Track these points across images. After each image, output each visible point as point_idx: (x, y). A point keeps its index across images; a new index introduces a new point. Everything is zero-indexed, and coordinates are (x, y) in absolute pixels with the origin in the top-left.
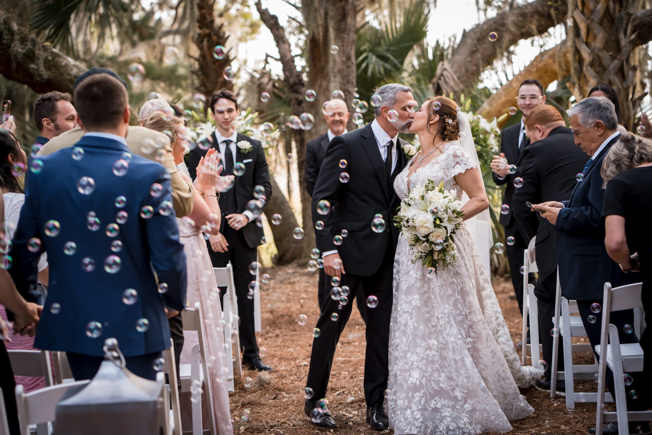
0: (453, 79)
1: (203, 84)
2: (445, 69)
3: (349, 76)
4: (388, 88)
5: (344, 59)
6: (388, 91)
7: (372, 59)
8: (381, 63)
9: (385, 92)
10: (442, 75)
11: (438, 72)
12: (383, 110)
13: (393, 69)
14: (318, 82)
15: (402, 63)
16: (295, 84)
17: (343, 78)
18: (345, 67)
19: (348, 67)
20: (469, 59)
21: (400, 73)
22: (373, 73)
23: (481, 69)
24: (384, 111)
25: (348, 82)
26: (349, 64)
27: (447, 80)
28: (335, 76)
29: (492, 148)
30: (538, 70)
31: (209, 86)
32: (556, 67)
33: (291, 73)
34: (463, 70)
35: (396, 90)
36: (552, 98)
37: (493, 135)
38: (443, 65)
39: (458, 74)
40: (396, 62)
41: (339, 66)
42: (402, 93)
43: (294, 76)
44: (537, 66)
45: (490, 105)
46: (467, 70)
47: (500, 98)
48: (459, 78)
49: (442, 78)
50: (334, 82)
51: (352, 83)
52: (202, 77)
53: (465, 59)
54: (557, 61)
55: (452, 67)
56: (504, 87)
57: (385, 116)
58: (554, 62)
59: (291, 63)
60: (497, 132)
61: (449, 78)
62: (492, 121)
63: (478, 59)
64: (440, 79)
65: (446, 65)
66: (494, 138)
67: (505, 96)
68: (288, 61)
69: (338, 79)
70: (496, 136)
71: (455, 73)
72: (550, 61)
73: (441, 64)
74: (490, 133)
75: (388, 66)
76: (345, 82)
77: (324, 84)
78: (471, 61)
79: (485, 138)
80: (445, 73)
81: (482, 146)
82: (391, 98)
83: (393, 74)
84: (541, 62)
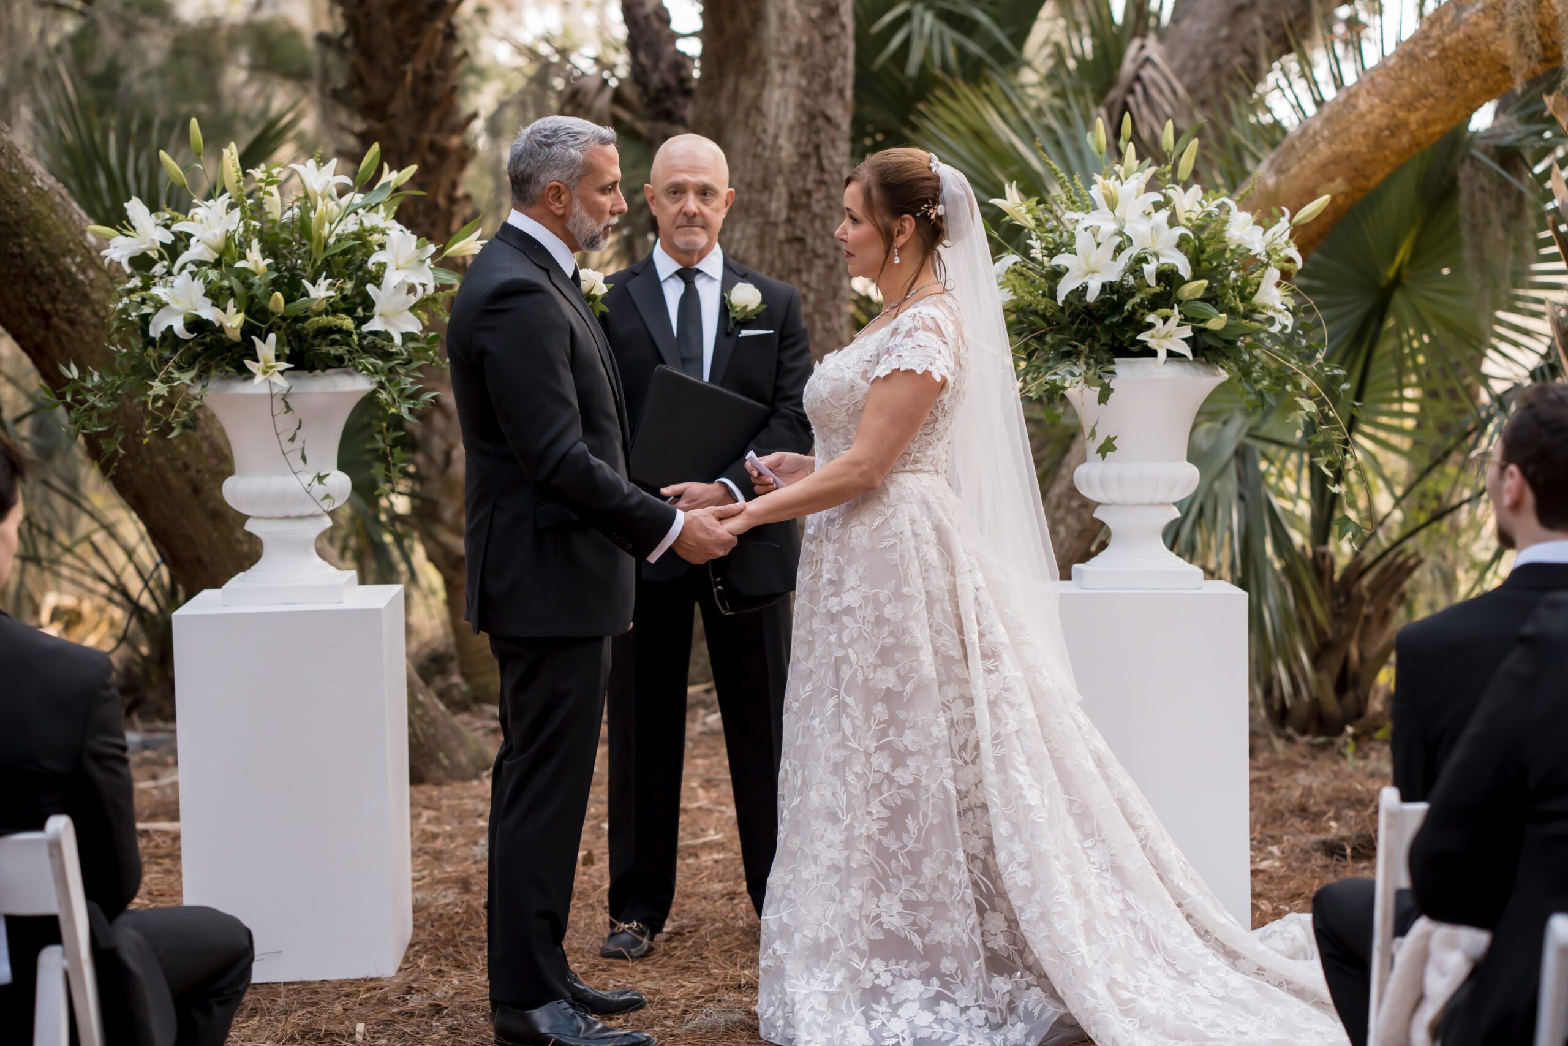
0: (1174, 92)
1: (357, 81)
2: (1148, 60)
3: (830, 67)
5: (815, 12)
7: (922, 21)
8: (950, 34)
10: (1138, 78)
11: (1128, 67)
12: (551, 193)
13: (989, 59)
14: (730, 83)
15: (1020, 38)
16: (666, 89)
17: (809, 73)
18: (818, 39)
19: (827, 39)
20: (1224, 32)
21: (1016, 71)
22: (923, 67)
23: (1264, 64)
24: (554, 196)
25: (827, 87)
26: (835, 29)
27: (1154, 93)
28: (784, 68)
29: (1271, 321)
30: (1444, 56)
31: (376, 84)
32: (1507, 46)
33: (656, 58)
34: (1206, 63)
36: (1485, 151)
37: (1274, 274)
38: (1142, 47)
39: (1187, 78)
40: (1001, 36)
41: (798, 32)
43: (663, 65)
44: (1440, 40)
45: (1280, 170)
46: (1216, 67)
47: (1313, 148)
48: (1190, 90)
49: (1138, 88)
50: (782, 85)
51: (841, 92)
52: (353, 57)
53: (1213, 30)
54: (1510, 22)
55: (1170, 57)
56: (1326, 110)
57: (553, 208)
58: (1501, 28)
59: (656, 25)
60: (1290, 260)
61: (1161, 91)
62: (1274, 221)
63: (1254, 33)
64: (1131, 91)
65: (1153, 48)
66: (1278, 285)
67: (1330, 141)
68: (647, 18)
69: (793, 75)
70: (1285, 275)
71: (1179, 73)
72: (1487, 24)
73: (1136, 43)
74: (1267, 265)
75: (973, 48)
76: (816, 87)
77: (748, 90)
78: (1228, 39)
79: (1246, 283)
80: (1147, 73)
81: (1232, 312)
83: (988, 73)
84: (1455, 26)
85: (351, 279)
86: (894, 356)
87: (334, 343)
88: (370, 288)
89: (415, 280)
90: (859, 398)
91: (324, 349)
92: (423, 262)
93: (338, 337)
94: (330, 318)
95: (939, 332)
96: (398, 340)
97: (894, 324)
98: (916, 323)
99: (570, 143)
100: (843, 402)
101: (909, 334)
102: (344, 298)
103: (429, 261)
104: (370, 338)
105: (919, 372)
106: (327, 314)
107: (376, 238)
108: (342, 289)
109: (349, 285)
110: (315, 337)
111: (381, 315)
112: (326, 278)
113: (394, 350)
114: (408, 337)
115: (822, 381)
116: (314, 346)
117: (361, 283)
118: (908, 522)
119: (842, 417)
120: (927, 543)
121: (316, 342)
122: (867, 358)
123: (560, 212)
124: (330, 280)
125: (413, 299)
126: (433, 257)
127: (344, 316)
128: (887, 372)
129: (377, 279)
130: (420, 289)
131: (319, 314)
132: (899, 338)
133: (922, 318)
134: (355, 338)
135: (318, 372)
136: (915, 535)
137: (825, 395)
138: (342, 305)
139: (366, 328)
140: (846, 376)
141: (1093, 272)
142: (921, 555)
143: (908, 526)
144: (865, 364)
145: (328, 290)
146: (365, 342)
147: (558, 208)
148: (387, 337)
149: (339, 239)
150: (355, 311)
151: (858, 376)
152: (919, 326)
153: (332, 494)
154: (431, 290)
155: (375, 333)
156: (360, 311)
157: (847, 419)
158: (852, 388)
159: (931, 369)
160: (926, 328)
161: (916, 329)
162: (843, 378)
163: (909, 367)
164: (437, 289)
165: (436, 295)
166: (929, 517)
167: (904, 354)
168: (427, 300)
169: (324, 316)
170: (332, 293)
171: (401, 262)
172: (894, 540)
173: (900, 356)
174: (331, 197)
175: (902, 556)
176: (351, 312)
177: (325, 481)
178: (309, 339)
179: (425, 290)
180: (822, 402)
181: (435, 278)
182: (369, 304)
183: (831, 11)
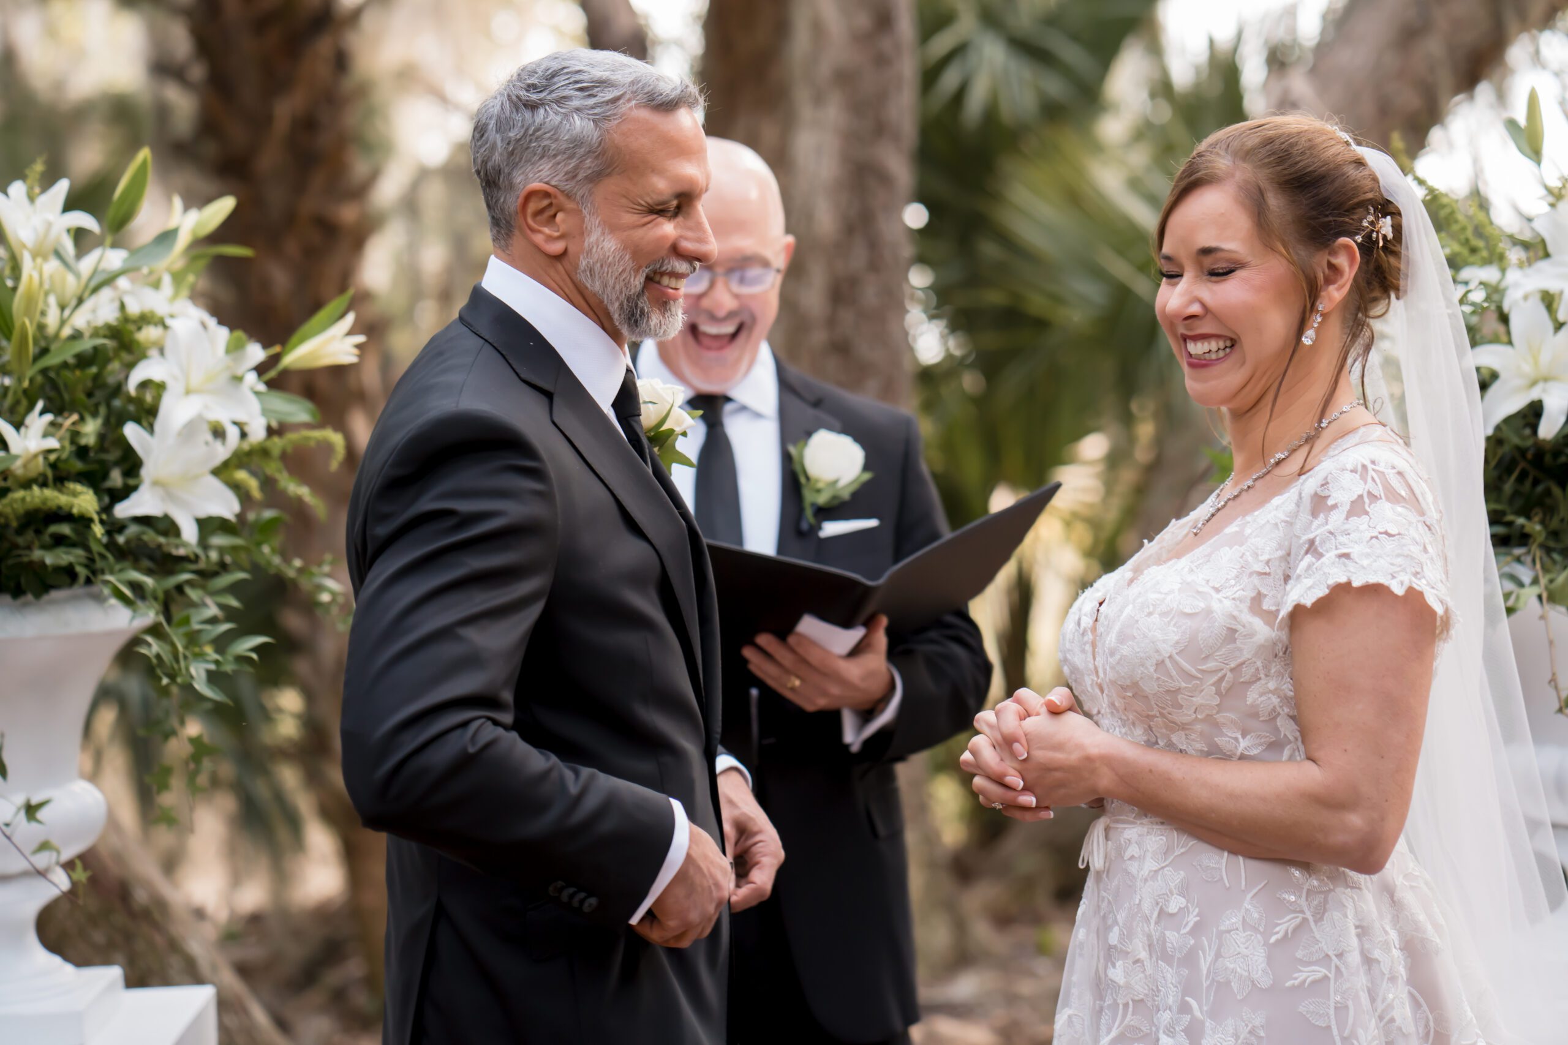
3: (882, 102)
4: (560, 81)
5: (862, 23)
6: (560, 101)
7: (984, 54)
8: (1023, 73)
9: (541, 104)
12: (532, 207)
14: (741, 126)
18: (866, 61)
19: (880, 62)
24: (539, 212)
25: (879, 131)
35: (609, 95)
42: (644, 114)
51: (897, 138)
57: (538, 239)
76: (867, 128)
77: (769, 132)
82: (577, 142)
85: (95, 414)
86: (1330, 556)
87: (59, 541)
88: (132, 432)
89: (223, 415)
90: (1246, 655)
91: (37, 554)
92: (238, 379)
93: (65, 529)
94: (48, 493)
95: (1413, 501)
96: (190, 533)
97: (1310, 484)
98: (1370, 485)
99: (576, 103)
100: (1211, 665)
101: (1357, 508)
102: (82, 452)
103: (251, 378)
104: (133, 530)
105: (1399, 590)
106: (44, 484)
107: (148, 334)
108: (75, 435)
109: (91, 429)
110: (21, 531)
111: (156, 483)
112: (42, 413)
113: (182, 552)
114: (208, 526)
115: (1155, 618)
116: (16, 546)
117: (114, 422)
118: (1353, 931)
119: (1207, 697)
120: (1393, 979)
121: (20, 541)
122: (1259, 567)
123: (557, 247)
124: (49, 417)
125: (222, 452)
126: (261, 369)
127: (79, 487)
128: (1322, 592)
129: (146, 414)
130: (233, 433)
131: (27, 484)
132: (1336, 519)
133: (1382, 474)
134: (98, 530)
135: (30, 597)
136: (1368, 961)
137: (1166, 649)
138: (78, 465)
139: (123, 510)
140: (1216, 606)
141: (1546, 380)
142: (1380, 1007)
143: (1354, 942)
144: (1256, 580)
145: (45, 435)
146: (121, 539)
147: (550, 239)
148: (167, 527)
149: (77, 336)
150: (105, 476)
151: (1244, 607)
152: (1378, 490)
153: (55, 841)
154: (257, 433)
155: (145, 521)
156: (116, 478)
157: (1217, 701)
158: (1232, 634)
159: (1420, 585)
160: (1393, 497)
161: (1373, 497)
162: (1208, 612)
163: (1373, 579)
164: (270, 431)
165: (269, 444)
166: (1396, 920)
167: (1355, 550)
168: (250, 453)
169: (36, 489)
170: (53, 443)
171: (196, 380)
172: (1320, 971)
173: (1346, 556)
174: (58, 254)
175: (1341, 1009)
176: (94, 479)
177: (41, 814)
178: (10, 534)
179: (243, 435)
180: (1160, 664)
181: (265, 412)
182: (132, 464)
183: (884, 21)
